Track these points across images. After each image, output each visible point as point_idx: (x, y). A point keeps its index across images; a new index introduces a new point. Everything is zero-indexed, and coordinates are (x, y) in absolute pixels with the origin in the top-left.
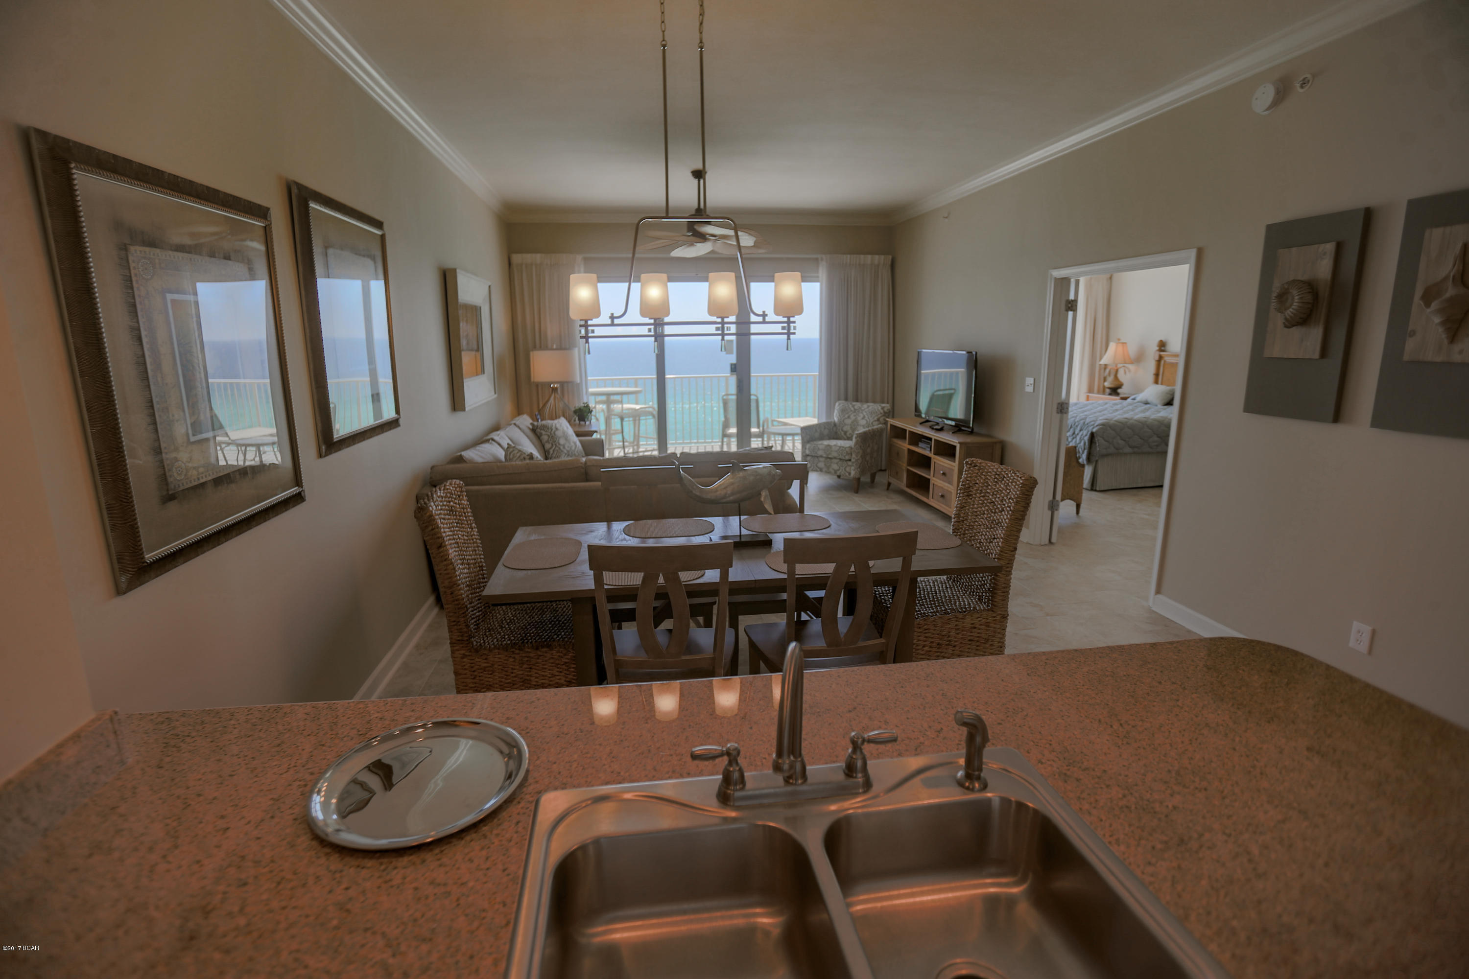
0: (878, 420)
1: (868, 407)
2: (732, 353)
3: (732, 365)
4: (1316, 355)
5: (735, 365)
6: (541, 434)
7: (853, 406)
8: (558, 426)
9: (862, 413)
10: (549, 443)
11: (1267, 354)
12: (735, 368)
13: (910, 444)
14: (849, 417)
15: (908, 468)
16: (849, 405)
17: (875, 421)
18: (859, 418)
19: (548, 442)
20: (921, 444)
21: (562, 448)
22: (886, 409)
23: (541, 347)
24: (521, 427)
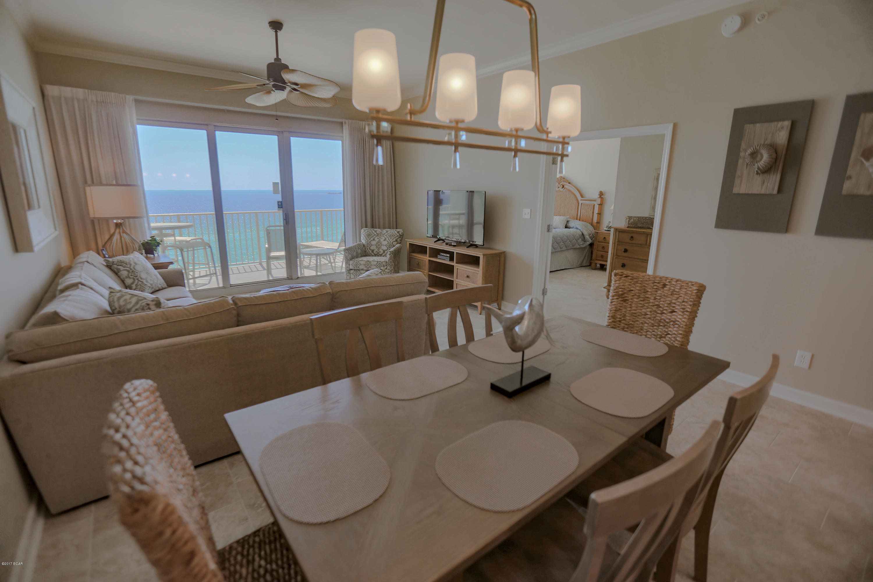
0: (396, 241)
1: (387, 232)
2: (279, 193)
3: (278, 202)
4: (775, 192)
5: (281, 202)
6: (119, 270)
7: (376, 232)
8: (136, 260)
9: (383, 236)
10: (130, 278)
11: (735, 191)
12: (282, 204)
13: (430, 257)
14: (374, 240)
15: (429, 273)
16: (373, 231)
17: (394, 241)
18: (382, 240)
19: (128, 277)
20: (439, 256)
21: (144, 281)
22: (400, 233)
23: (93, 182)
24: (95, 264)
